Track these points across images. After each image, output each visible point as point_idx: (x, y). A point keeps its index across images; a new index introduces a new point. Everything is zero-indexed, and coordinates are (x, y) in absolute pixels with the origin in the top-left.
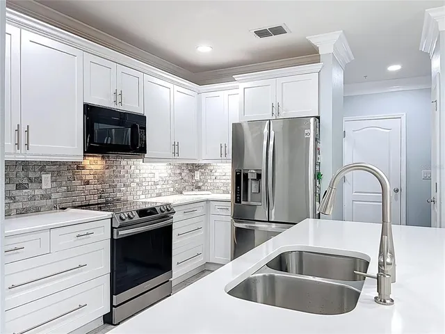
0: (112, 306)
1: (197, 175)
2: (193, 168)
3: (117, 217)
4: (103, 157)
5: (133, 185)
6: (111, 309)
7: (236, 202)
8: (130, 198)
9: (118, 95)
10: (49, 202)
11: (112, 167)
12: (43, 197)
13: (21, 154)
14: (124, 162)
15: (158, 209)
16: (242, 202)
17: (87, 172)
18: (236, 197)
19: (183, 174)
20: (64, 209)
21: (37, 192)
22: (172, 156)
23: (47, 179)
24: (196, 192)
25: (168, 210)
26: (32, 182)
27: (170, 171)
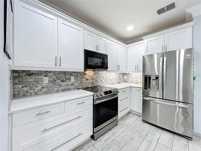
0: (94, 132)
1: (125, 77)
2: (124, 74)
3: (95, 95)
4: (93, 70)
5: (104, 80)
6: (93, 133)
7: (145, 89)
8: (102, 85)
9: (97, 47)
10: (74, 87)
11: (96, 74)
12: (71, 85)
13: (58, 68)
14: (100, 73)
15: (112, 91)
16: (148, 89)
17: (87, 76)
18: (145, 87)
19: (120, 77)
20: (78, 89)
21: (69, 83)
22: (117, 70)
23: (73, 78)
24: (125, 83)
25: (116, 91)
26: (67, 79)
27: (116, 76)
